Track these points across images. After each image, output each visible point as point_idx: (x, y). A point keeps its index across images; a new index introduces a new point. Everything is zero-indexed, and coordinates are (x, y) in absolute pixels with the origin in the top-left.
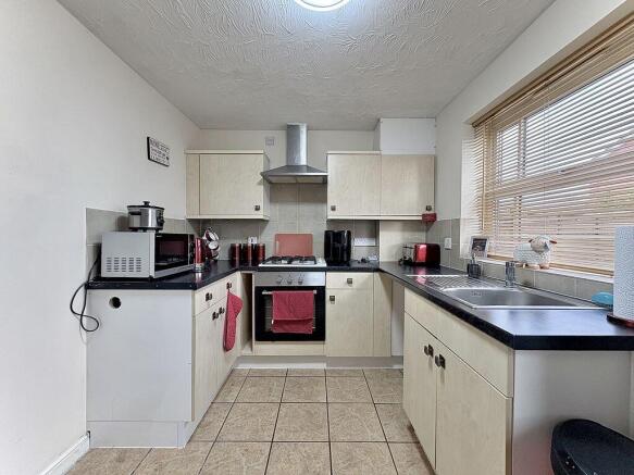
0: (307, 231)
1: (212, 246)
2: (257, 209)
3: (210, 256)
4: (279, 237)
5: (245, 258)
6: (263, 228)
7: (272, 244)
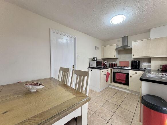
0: (127, 60)
1: (106, 64)
2: (114, 56)
3: (105, 65)
4: (120, 62)
5: (112, 66)
6: (116, 60)
7: (119, 64)
